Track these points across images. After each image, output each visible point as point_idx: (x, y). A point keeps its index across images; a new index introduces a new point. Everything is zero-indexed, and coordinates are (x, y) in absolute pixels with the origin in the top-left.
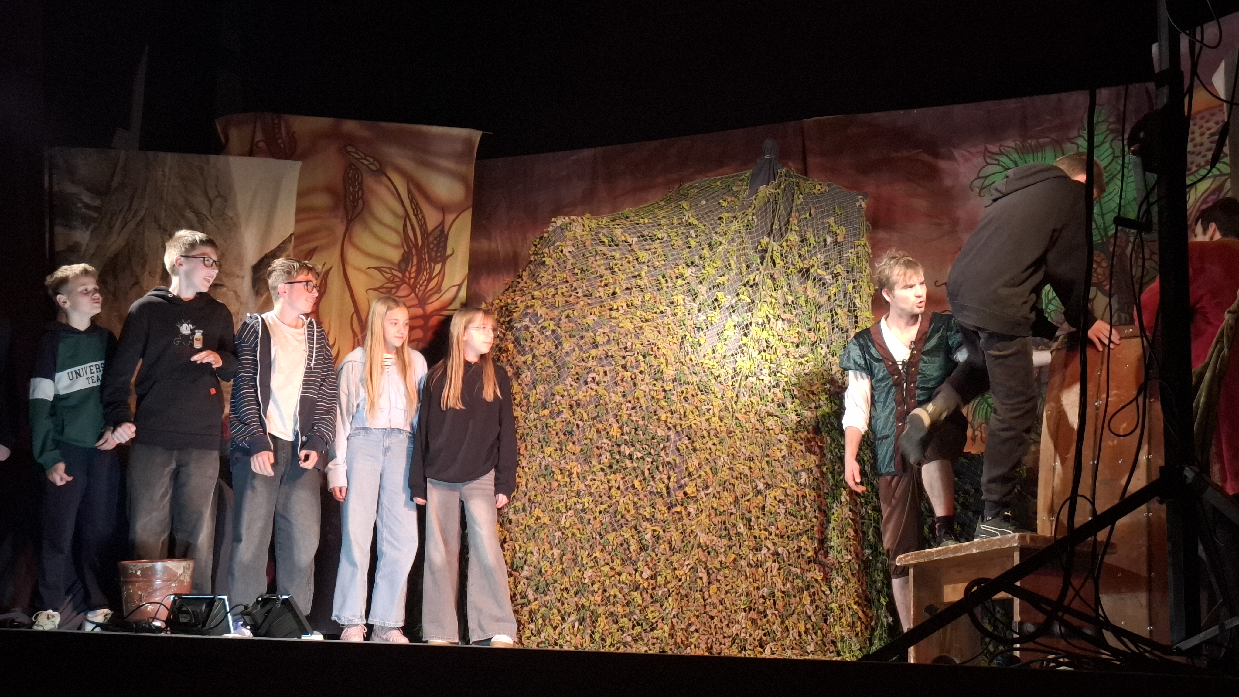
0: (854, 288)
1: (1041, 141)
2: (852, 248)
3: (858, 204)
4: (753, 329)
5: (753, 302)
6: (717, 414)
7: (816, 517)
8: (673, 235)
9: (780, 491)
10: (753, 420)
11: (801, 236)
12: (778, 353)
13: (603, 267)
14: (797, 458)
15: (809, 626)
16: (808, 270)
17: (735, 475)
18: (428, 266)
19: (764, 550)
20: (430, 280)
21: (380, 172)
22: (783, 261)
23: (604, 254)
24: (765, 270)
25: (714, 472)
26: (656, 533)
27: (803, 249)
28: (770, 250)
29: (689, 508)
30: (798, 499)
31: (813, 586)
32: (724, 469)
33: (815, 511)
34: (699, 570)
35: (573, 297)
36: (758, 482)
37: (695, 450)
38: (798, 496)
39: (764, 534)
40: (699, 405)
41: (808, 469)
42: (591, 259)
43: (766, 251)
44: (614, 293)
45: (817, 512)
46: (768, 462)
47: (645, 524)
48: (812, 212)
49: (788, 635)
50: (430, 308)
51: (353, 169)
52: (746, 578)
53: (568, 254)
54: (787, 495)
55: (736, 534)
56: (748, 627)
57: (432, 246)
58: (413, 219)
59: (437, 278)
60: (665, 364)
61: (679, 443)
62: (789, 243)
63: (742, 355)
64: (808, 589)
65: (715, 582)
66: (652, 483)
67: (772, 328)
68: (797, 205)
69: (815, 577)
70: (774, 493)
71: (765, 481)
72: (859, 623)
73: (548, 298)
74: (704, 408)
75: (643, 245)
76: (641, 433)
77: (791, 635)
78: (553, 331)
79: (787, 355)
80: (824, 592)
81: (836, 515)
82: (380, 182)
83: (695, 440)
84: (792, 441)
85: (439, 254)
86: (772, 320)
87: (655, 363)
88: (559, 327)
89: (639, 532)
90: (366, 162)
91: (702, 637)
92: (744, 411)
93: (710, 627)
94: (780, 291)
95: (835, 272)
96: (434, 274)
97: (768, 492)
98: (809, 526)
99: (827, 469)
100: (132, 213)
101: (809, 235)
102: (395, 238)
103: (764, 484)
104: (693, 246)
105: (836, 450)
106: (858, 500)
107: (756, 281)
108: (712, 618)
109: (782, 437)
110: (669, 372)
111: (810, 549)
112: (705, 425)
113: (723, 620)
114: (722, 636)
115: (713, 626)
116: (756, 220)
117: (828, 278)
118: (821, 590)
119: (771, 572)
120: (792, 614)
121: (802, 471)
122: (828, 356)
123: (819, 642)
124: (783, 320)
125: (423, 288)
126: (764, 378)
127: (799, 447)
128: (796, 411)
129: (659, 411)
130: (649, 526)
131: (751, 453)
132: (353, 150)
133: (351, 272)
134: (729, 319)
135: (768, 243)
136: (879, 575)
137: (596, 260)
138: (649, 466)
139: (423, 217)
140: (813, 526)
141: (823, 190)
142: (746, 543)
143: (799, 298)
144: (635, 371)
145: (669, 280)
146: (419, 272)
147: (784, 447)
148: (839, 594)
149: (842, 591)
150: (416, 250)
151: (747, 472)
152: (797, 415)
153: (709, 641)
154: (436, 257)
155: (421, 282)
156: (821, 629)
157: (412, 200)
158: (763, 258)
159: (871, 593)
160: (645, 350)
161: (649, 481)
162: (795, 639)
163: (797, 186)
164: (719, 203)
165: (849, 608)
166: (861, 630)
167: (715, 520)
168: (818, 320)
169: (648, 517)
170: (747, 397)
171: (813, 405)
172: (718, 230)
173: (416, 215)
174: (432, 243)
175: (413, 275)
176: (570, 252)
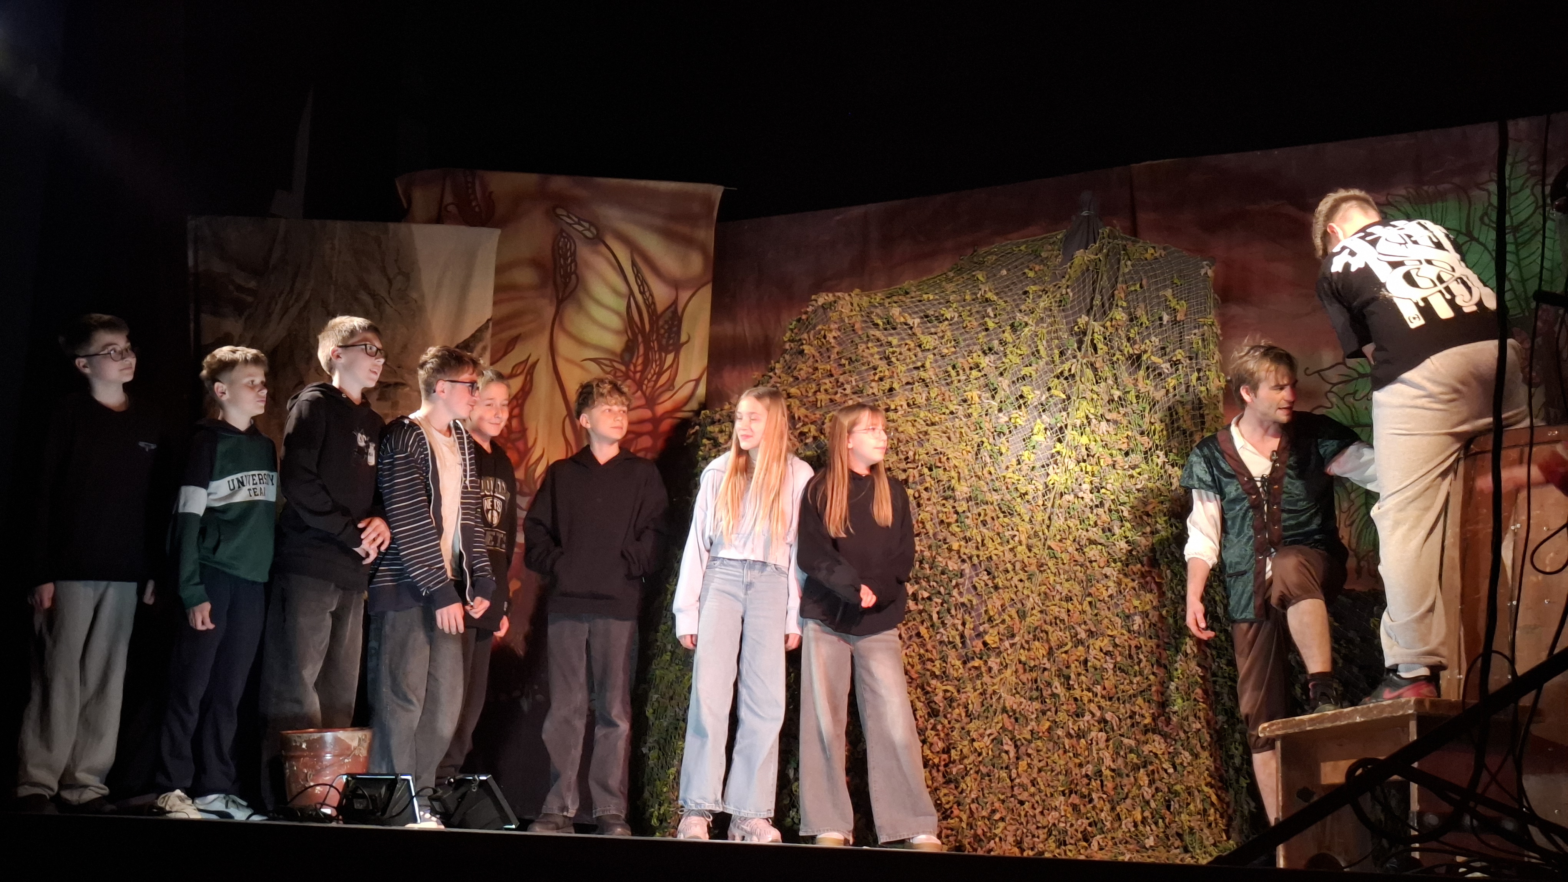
0: (1199, 379)
1: (1441, 187)
2: (1195, 328)
3: (1203, 272)
4: (1069, 434)
5: (1069, 398)
6: (1024, 542)
7: (1153, 674)
8: (965, 314)
9: (1106, 641)
10: (1070, 549)
11: (1130, 314)
12: (1102, 464)
13: (877, 356)
14: (1128, 597)
15: (1147, 814)
16: (1139, 357)
17: (1048, 621)
18: (657, 356)
19: (1088, 717)
20: (660, 374)
21: (598, 240)
22: (1107, 345)
23: (878, 340)
24: (1083, 358)
25: (1022, 615)
26: (949, 694)
27: (1132, 331)
28: (1089, 332)
29: (990, 663)
30: (1130, 650)
31: (1151, 763)
32: (1034, 612)
33: (1153, 666)
34: (1004, 741)
35: (839, 395)
36: (1078, 629)
37: (996, 588)
38: (1130, 646)
39: (1088, 695)
40: (1001, 530)
41: (1142, 612)
42: (862, 347)
43: (1085, 333)
44: (891, 390)
45: (1155, 666)
46: (1090, 603)
47: (934, 682)
48: (1144, 282)
49: (1120, 825)
50: (660, 409)
51: (564, 238)
52: (1065, 752)
53: (832, 341)
54: (1116, 646)
55: (1050, 695)
56: (1069, 815)
57: (662, 331)
58: (639, 297)
59: (669, 372)
60: (956, 478)
61: (975, 579)
62: (1114, 323)
63: (1055, 466)
64: (1145, 767)
65: (1025, 757)
66: (942, 630)
67: (1093, 432)
68: (1124, 274)
69: (1154, 751)
70: (1098, 643)
71: (1087, 628)
72: (1212, 810)
73: (807, 396)
74: (1008, 534)
75: (927, 328)
76: (927, 566)
77: (1123, 826)
78: (815, 438)
79: (1114, 466)
80: (1166, 771)
81: (1180, 671)
82: (599, 253)
83: (996, 574)
84: (1121, 576)
85: (671, 342)
86: (1094, 421)
87: (944, 477)
88: (822, 433)
89: (927, 693)
90: (581, 228)
91: (1009, 828)
92: (1058, 537)
93: (1020, 815)
94: (1103, 384)
95: (1174, 359)
96: (665, 367)
97: (1091, 641)
98: (1145, 686)
99: (1167, 611)
100: (294, 297)
101: (1140, 312)
102: (616, 322)
103: (1086, 631)
104: (991, 329)
105: (1179, 588)
106: (1208, 651)
107: (1072, 372)
108: (1022, 803)
109: (1108, 571)
110: (962, 490)
111: (1147, 715)
112: (1009, 556)
113: (1036, 805)
114: (1035, 826)
115: (1023, 813)
116: (1071, 294)
117: (1166, 367)
118: (1162, 768)
119: (1097, 744)
120: (1124, 799)
121: (1135, 614)
122: (1167, 466)
123: (1161, 835)
124: (1108, 421)
125: (652, 384)
126: (1085, 496)
127: (1131, 584)
128: (1126, 537)
129: (950, 538)
130: (939, 684)
131: (1069, 591)
132: (565, 213)
133: (562, 366)
134: (1038, 421)
135: (1087, 323)
136: (1237, 749)
137: (868, 348)
138: (938, 609)
139: (651, 295)
140: (1150, 686)
141: (1157, 255)
142: (1065, 707)
143: (1129, 392)
144: (919, 487)
145: (961, 372)
146: (646, 363)
147: (1111, 584)
148: (1185, 773)
149: (1190, 769)
150: (643, 337)
151: (1064, 616)
152: (1127, 542)
153: (1019, 832)
154: (668, 345)
155: (650, 376)
156: (1163, 819)
157: (638, 274)
158: (1080, 342)
159: (1227, 771)
160: (932, 461)
161: (938, 628)
162: (1129, 831)
163: (1124, 250)
164: (1024, 273)
165: (1199, 791)
166: (1215, 820)
167: (1024, 678)
168: (1153, 420)
169: (937, 673)
170: (1062, 520)
171: (1148, 529)
172: (1023, 307)
173: (642, 293)
174: (662, 327)
175: (639, 368)
176: (834, 338)
